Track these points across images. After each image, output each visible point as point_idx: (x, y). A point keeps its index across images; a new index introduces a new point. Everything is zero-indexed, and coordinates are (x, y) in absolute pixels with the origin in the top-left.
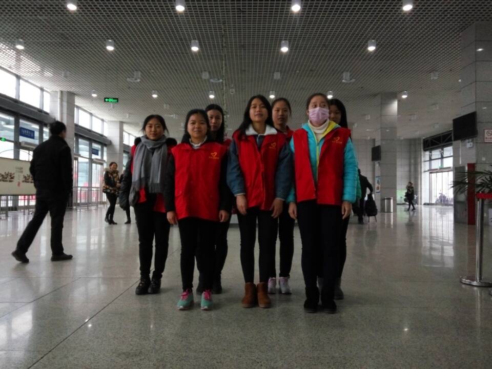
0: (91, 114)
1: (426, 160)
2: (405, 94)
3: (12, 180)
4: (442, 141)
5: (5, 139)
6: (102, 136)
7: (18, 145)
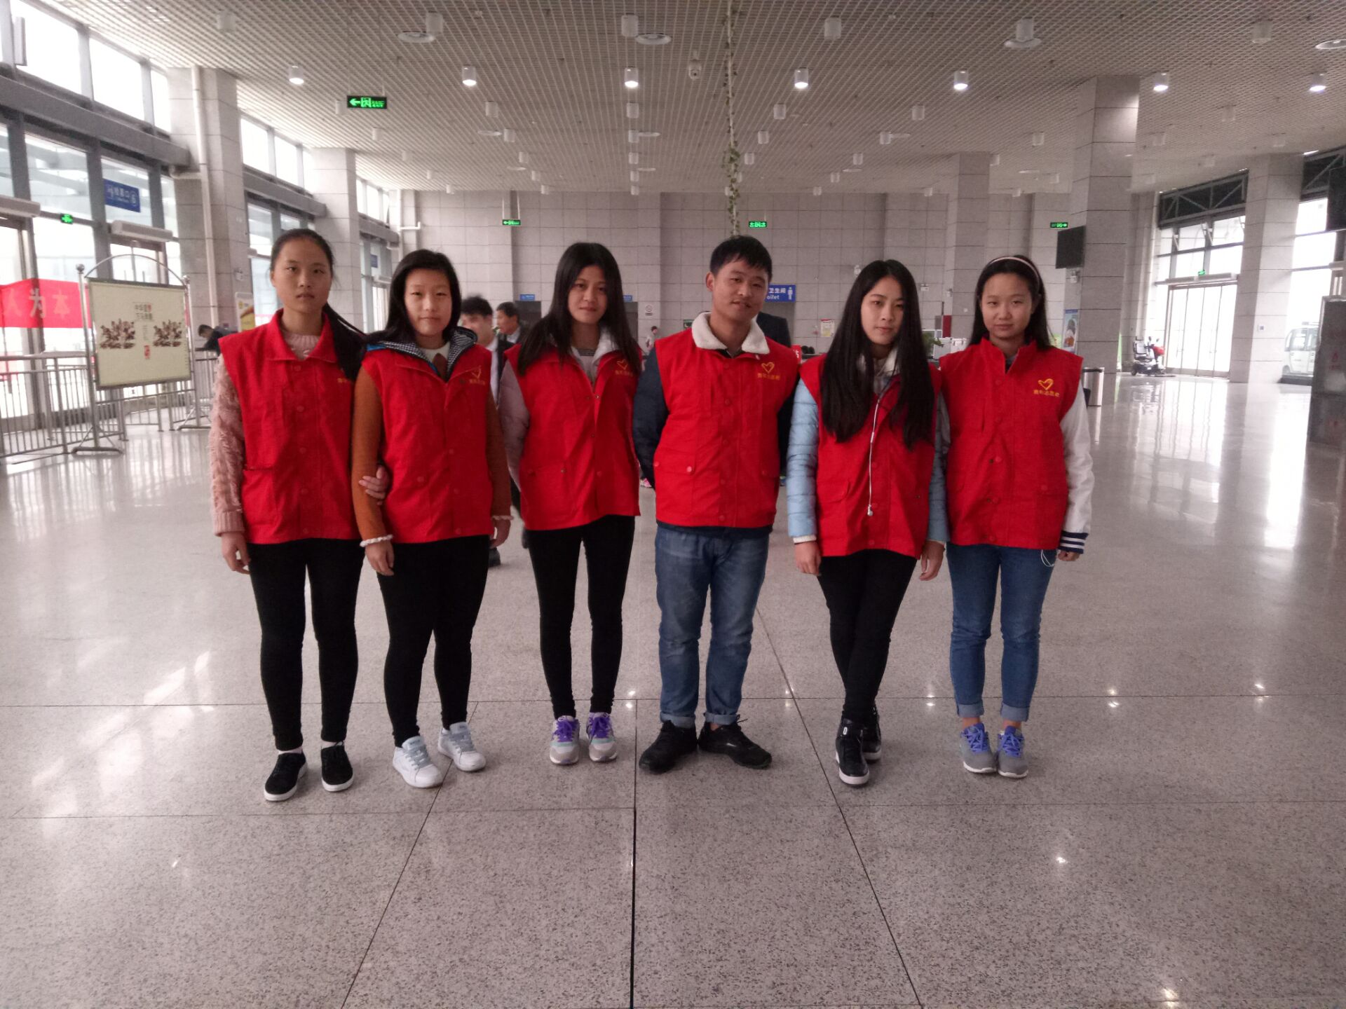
0: (270, 130)
1: (1162, 253)
2: (1162, 81)
3: (131, 341)
4: (1211, 203)
5: (71, 217)
6: (300, 191)
7: (105, 234)
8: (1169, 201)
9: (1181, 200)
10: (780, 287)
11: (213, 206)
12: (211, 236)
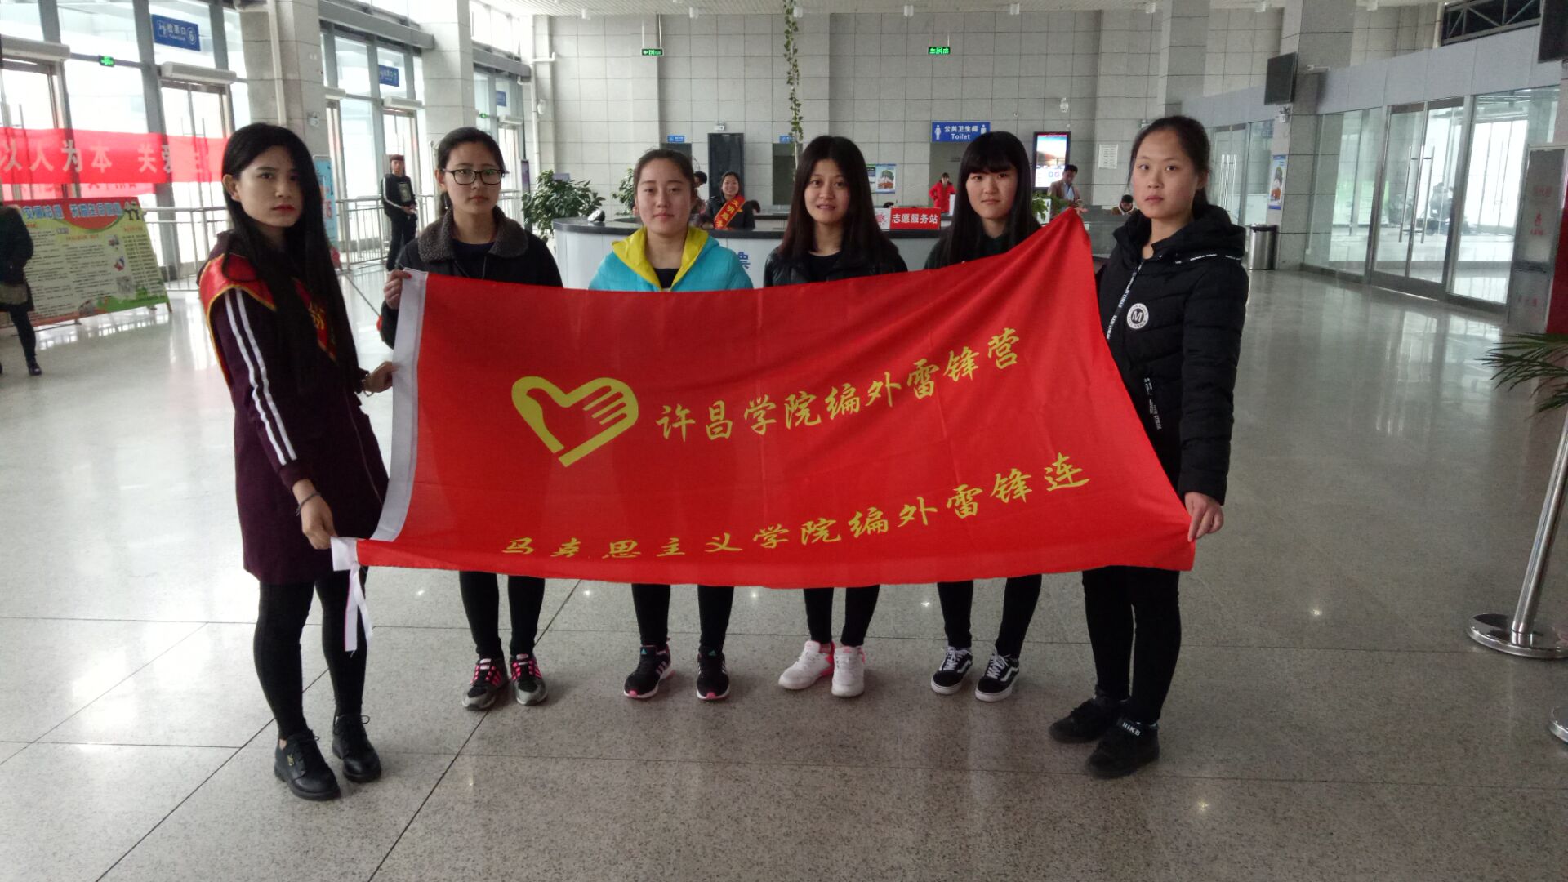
5: (111, 59)
6: (404, 21)
7: (154, 76)
8: (1456, 14)
9: (1469, 12)
10: (971, 124)
11: (281, 41)
12: (280, 76)
